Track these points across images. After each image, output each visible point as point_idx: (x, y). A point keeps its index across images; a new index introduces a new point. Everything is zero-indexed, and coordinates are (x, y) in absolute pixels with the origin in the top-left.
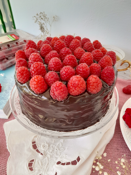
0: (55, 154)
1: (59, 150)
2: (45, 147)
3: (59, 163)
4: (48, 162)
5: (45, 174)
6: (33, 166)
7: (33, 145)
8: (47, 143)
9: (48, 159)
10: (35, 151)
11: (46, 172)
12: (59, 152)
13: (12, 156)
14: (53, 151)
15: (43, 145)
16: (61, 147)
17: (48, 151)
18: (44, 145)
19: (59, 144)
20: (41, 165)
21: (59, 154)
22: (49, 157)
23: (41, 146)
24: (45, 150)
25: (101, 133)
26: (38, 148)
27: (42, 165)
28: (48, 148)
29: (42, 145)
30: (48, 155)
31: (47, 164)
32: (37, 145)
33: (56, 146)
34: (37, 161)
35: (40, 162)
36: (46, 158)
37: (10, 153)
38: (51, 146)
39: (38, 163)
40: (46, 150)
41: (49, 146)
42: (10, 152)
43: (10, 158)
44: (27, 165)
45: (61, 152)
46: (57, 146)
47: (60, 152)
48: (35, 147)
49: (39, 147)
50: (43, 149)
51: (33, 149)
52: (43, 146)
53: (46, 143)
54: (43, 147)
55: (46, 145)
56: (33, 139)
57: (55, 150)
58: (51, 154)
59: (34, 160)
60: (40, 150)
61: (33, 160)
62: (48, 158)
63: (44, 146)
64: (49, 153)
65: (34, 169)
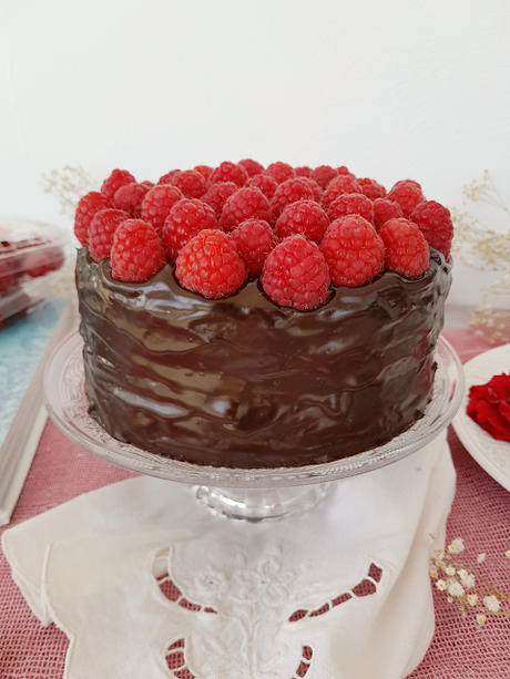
0: (265, 600)
1: (275, 579)
2: (212, 586)
3: (298, 616)
4: (247, 631)
5: (255, 675)
6: (187, 664)
7: (161, 586)
8: (214, 568)
9: (243, 623)
10: (175, 606)
11: (254, 668)
12: (277, 589)
13: (78, 644)
14: (252, 590)
15: (203, 578)
16: (280, 570)
17: (230, 597)
18: (207, 577)
19: (265, 565)
20: (220, 651)
21: (282, 594)
22: (246, 614)
23: (197, 584)
24: (219, 596)
25: (419, 469)
26: (184, 596)
27: (226, 648)
28: (230, 587)
29: (197, 580)
30: (235, 609)
31: (245, 639)
32: (179, 583)
33: (256, 571)
34: (196, 640)
35: (213, 643)
36: (235, 620)
37: (70, 636)
38: (236, 575)
39: (208, 647)
40: (223, 595)
41: (228, 577)
42: (65, 631)
43: (72, 654)
44: (159, 664)
45: (285, 585)
46: (259, 569)
47: (283, 588)
48: (170, 591)
49: (186, 588)
50: (209, 594)
51: (167, 600)
52: (203, 582)
53: (210, 568)
54: (206, 585)
55: (215, 578)
56: (155, 563)
57: (259, 586)
58: (249, 602)
59: (186, 642)
60: (194, 599)
61: (180, 644)
62: (241, 619)
63: (208, 581)
64: (239, 601)
65: (199, 673)
